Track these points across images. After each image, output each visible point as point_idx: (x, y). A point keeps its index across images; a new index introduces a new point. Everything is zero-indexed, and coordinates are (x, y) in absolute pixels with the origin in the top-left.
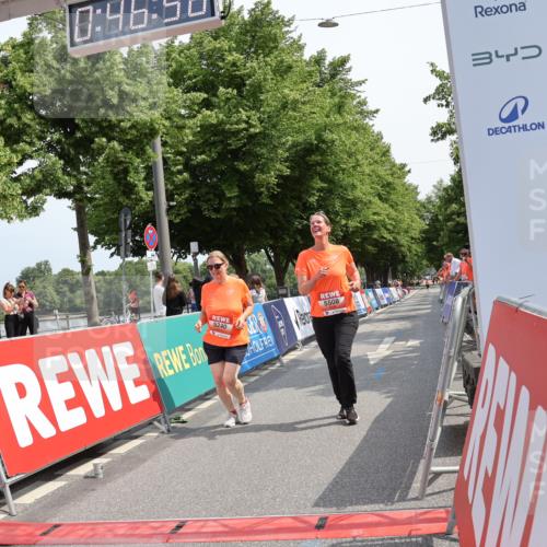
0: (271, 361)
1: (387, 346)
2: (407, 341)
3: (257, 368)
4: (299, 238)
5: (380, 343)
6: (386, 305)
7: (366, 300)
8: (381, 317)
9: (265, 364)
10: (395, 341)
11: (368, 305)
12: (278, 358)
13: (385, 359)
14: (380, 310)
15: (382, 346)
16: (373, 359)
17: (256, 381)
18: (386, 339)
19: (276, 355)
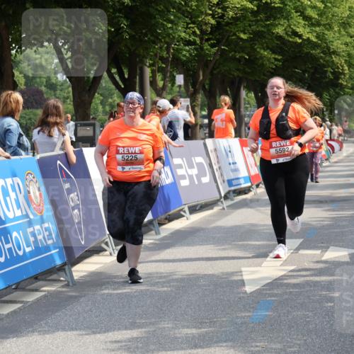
0: (48, 274)
2: (326, 248)
3: (19, 287)
4: (124, 24)
7: (250, 160)
9: (36, 278)
10: (300, 247)
11: (254, 171)
12: (61, 269)
13: (276, 283)
16: (253, 281)
17: (15, 312)
19: (58, 262)
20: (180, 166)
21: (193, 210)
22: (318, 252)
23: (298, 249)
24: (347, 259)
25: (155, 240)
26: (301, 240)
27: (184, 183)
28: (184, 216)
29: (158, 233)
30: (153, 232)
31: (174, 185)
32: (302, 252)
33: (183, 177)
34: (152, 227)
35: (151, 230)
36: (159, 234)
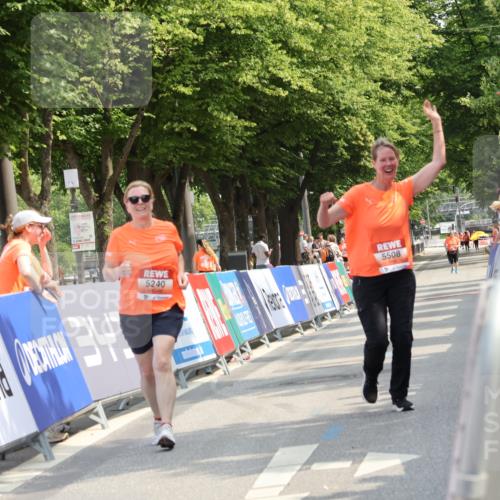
1: (286, 477)
2: (358, 458)
5: (260, 467)
6: (287, 331)
7: (212, 312)
8: (266, 372)
10: (314, 458)
11: (220, 332)
14: (268, 349)
15: (265, 478)
18: (282, 455)
20: (84, 331)
21: (113, 410)
22: (347, 464)
23: (310, 462)
24: (401, 472)
25: (46, 470)
26: (315, 446)
27: (92, 361)
28: (95, 423)
29: (49, 457)
30: (40, 457)
31: (74, 365)
32: (316, 467)
33: (90, 351)
34: (37, 447)
35: (37, 453)
36: (52, 458)
